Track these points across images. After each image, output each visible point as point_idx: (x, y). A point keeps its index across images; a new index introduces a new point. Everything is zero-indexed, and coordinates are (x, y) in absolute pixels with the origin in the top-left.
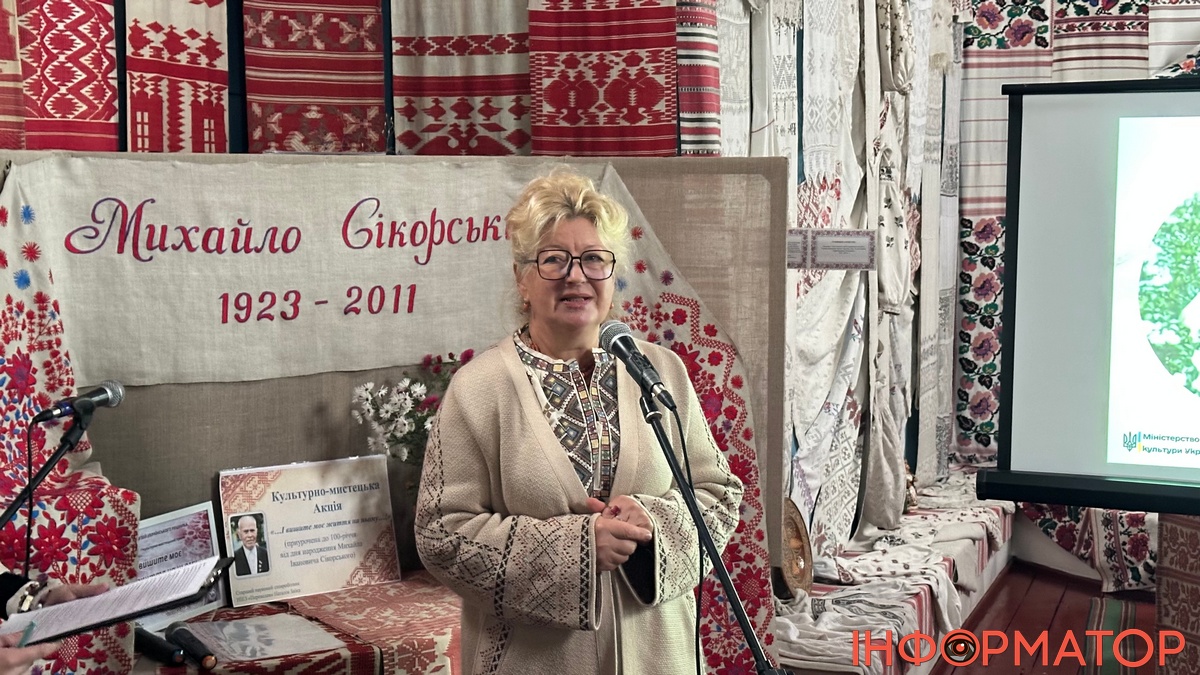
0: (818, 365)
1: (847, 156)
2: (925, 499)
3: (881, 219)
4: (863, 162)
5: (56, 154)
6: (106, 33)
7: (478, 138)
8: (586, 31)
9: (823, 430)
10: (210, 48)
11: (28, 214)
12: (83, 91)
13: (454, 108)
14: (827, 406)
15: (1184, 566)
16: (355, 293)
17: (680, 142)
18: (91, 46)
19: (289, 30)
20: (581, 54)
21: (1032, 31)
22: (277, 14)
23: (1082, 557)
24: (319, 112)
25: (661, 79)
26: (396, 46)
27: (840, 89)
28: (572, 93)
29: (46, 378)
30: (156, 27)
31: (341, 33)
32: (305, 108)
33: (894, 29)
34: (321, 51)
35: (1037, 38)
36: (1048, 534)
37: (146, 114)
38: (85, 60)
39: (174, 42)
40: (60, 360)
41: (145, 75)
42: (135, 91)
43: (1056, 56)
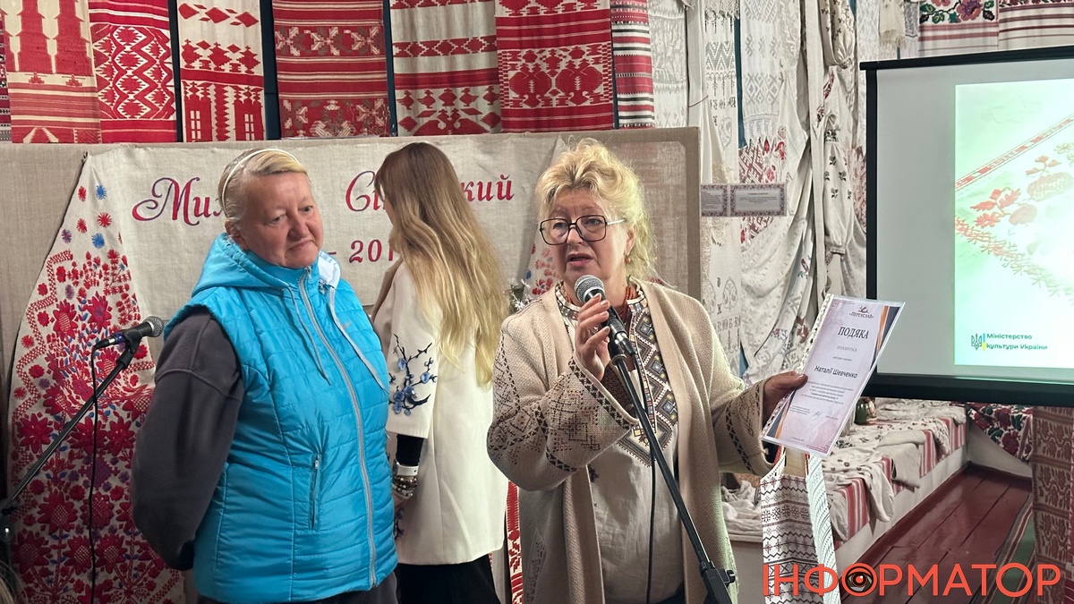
0: (768, 297)
1: (791, 123)
2: (886, 413)
3: (826, 174)
4: (807, 126)
5: (124, 146)
6: (164, 51)
7: (461, 121)
8: (540, 32)
9: (771, 352)
10: (249, 59)
11: (101, 192)
12: (147, 97)
13: (441, 98)
14: (775, 332)
15: (1053, 453)
16: (358, 245)
17: (619, 118)
18: (152, 62)
19: (311, 42)
20: (537, 50)
21: (980, 6)
22: (301, 29)
23: (1024, 460)
24: (337, 105)
25: (599, 68)
26: (396, 50)
27: (782, 66)
28: (532, 82)
29: (119, 314)
30: (204, 45)
31: (352, 41)
32: (326, 102)
33: (833, 13)
34: (336, 57)
35: (984, 12)
36: (995, 440)
37: (198, 113)
38: (147, 73)
39: (219, 56)
40: (129, 300)
41: (196, 82)
42: (188, 95)
43: (1002, 27)
